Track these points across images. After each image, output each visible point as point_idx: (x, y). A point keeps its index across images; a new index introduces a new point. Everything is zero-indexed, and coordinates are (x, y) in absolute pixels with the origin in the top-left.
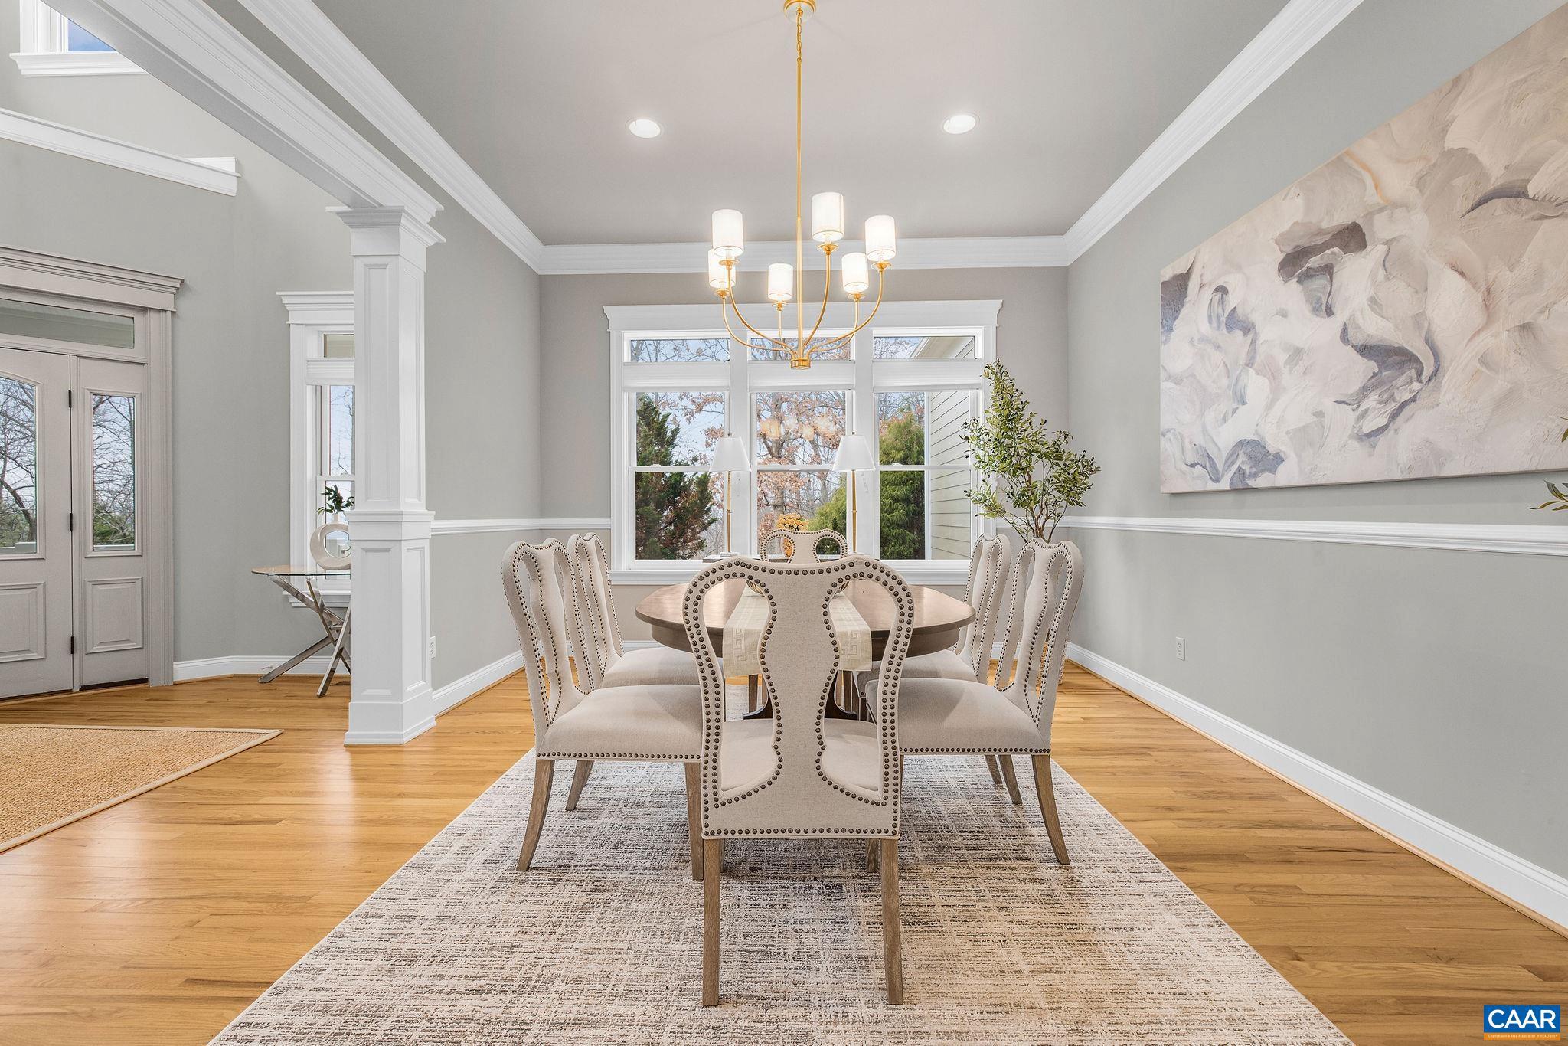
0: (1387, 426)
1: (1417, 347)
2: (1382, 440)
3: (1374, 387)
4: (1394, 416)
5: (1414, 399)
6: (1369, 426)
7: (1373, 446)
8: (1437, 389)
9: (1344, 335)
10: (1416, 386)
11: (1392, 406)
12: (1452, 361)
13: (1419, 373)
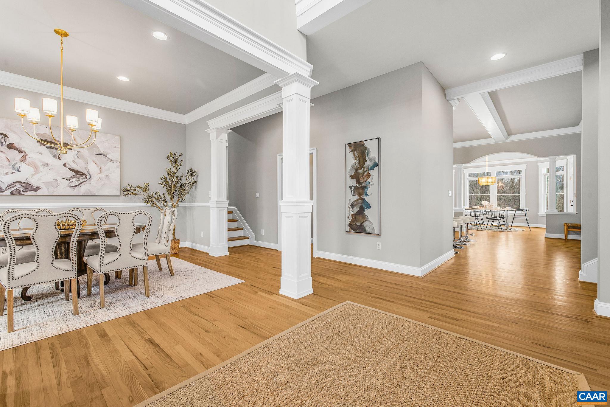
0: (78, 185)
1: (85, 172)
2: (77, 188)
3: (74, 177)
4: (80, 184)
5: (85, 182)
6: (72, 184)
7: (74, 189)
8: (90, 181)
9: (65, 165)
10: (86, 179)
11: (79, 182)
12: (93, 177)
13: (86, 178)
